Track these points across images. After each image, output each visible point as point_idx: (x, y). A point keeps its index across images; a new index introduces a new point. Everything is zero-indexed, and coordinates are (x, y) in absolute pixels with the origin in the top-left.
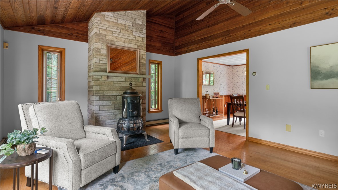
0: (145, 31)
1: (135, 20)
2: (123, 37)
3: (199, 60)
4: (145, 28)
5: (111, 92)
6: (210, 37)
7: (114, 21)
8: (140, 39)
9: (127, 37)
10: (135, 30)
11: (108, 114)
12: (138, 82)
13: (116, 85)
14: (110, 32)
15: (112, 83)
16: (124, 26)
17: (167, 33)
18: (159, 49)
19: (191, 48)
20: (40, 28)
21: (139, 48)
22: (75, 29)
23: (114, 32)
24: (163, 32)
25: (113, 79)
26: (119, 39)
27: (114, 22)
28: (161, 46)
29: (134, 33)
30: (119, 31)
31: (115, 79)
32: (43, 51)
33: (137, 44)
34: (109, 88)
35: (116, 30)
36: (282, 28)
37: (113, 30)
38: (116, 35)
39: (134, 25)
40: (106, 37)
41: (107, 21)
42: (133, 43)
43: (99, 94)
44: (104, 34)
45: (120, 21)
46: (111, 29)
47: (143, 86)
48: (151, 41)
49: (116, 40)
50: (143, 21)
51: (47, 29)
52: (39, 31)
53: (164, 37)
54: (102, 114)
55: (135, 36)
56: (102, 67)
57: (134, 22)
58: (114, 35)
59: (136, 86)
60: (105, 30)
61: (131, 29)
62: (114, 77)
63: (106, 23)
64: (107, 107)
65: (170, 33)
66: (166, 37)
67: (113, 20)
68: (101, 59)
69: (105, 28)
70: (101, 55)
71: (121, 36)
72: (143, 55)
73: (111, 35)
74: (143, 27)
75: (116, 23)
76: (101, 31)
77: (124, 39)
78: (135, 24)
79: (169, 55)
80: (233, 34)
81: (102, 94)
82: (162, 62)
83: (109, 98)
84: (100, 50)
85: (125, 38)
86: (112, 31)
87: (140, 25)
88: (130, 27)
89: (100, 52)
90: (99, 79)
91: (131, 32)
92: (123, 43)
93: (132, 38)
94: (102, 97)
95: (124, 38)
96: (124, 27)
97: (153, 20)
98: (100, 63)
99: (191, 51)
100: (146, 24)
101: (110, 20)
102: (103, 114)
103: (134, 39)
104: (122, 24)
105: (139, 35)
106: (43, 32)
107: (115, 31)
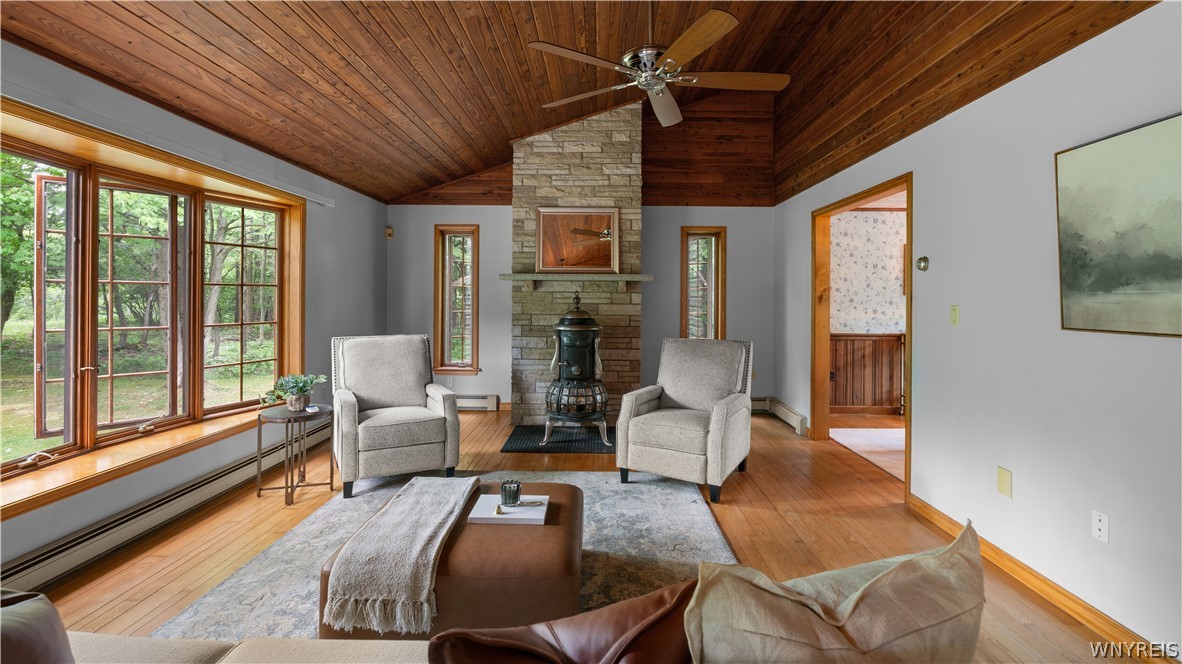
0: (637, 158)
1: (609, 134)
2: (577, 183)
3: (814, 216)
4: (638, 148)
5: (548, 317)
6: (835, 137)
7: (555, 150)
8: (625, 181)
9: (587, 183)
10: (608, 161)
11: (541, 367)
12: (617, 292)
13: (560, 301)
14: (545, 178)
15: (550, 296)
16: (579, 156)
17: (746, 138)
18: (714, 194)
19: (802, 177)
20: (434, 191)
21: (621, 204)
22: (497, 181)
23: (553, 178)
24: (729, 139)
25: (552, 286)
26: (568, 190)
27: (553, 154)
28: (722, 181)
29: (604, 168)
30: (567, 172)
31: (556, 287)
32: (443, 233)
33: (614, 194)
34: (541, 308)
35: (558, 172)
36: (989, 86)
37: (552, 172)
38: (559, 183)
39: (605, 148)
40: (535, 192)
41: (539, 155)
42: (602, 194)
43: (520, 323)
44: (530, 187)
45: (570, 148)
46: (547, 172)
47: (631, 303)
48: (687, 173)
49: (559, 194)
50: (631, 131)
51: (447, 190)
52: (436, 197)
53: (735, 154)
54: (525, 368)
55: (609, 176)
56: (527, 261)
57: (607, 140)
58: (554, 182)
59: (611, 303)
60: (533, 176)
61: (598, 160)
62: (556, 283)
63: (537, 160)
64: (539, 351)
65: (756, 138)
66: (739, 154)
67: (550, 150)
68: (526, 244)
69: (534, 172)
70: (525, 235)
71: (571, 183)
72: (631, 221)
73: (548, 184)
74: (633, 149)
75: (559, 153)
76: (525, 180)
77: (579, 189)
78: (609, 145)
79: (752, 205)
80: (880, 123)
81: (526, 322)
82: (725, 228)
83: (542, 331)
84: (523, 222)
85: (583, 187)
86: (550, 176)
87: (622, 144)
88: (595, 155)
89: (522, 228)
90: (520, 287)
91: (597, 169)
92: (577, 199)
93: (600, 183)
94: (527, 328)
95: (579, 186)
96: (578, 161)
97: (695, 111)
98: (522, 252)
99: (800, 188)
100: (640, 139)
101: (545, 150)
102: (531, 367)
103: (606, 183)
104: (573, 154)
105: (619, 172)
106: (442, 199)
107: (556, 175)
